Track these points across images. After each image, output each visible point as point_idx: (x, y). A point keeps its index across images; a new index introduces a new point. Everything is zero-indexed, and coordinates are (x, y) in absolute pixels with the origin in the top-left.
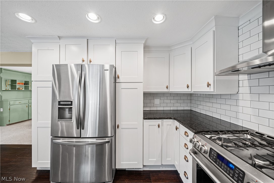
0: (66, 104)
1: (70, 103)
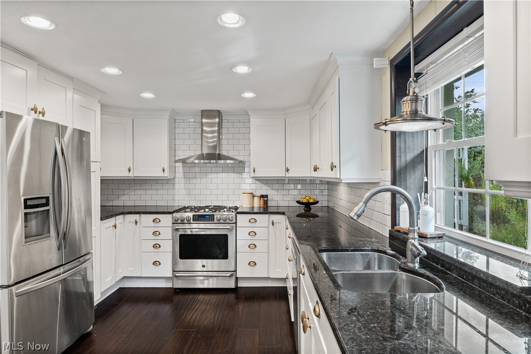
0: (37, 203)
1: (45, 202)
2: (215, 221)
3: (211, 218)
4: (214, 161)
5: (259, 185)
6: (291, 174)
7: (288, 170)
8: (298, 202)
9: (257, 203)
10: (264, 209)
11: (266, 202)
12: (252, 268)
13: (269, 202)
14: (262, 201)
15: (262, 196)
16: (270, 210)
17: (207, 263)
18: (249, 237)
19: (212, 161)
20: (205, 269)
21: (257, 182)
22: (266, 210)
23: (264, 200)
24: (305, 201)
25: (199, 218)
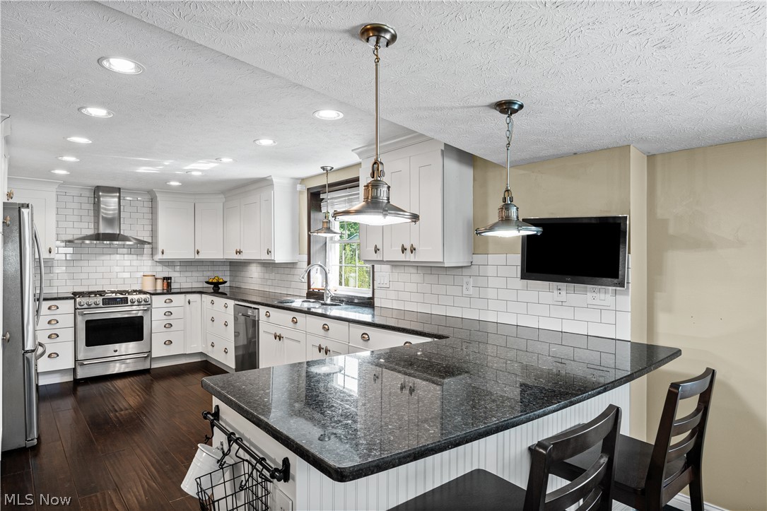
2: (129, 303)
3: (125, 301)
4: (108, 242)
5: (159, 268)
6: (201, 257)
7: (198, 252)
8: (207, 283)
9: (160, 286)
10: (168, 291)
11: (169, 285)
12: (168, 347)
13: (172, 284)
14: (165, 283)
15: (164, 279)
16: (173, 291)
17: (120, 348)
18: (165, 317)
19: (105, 242)
20: (117, 354)
21: (158, 264)
22: (168, 290)
23: (168, 283)
24: (215, 281)
25: (109, 302)
